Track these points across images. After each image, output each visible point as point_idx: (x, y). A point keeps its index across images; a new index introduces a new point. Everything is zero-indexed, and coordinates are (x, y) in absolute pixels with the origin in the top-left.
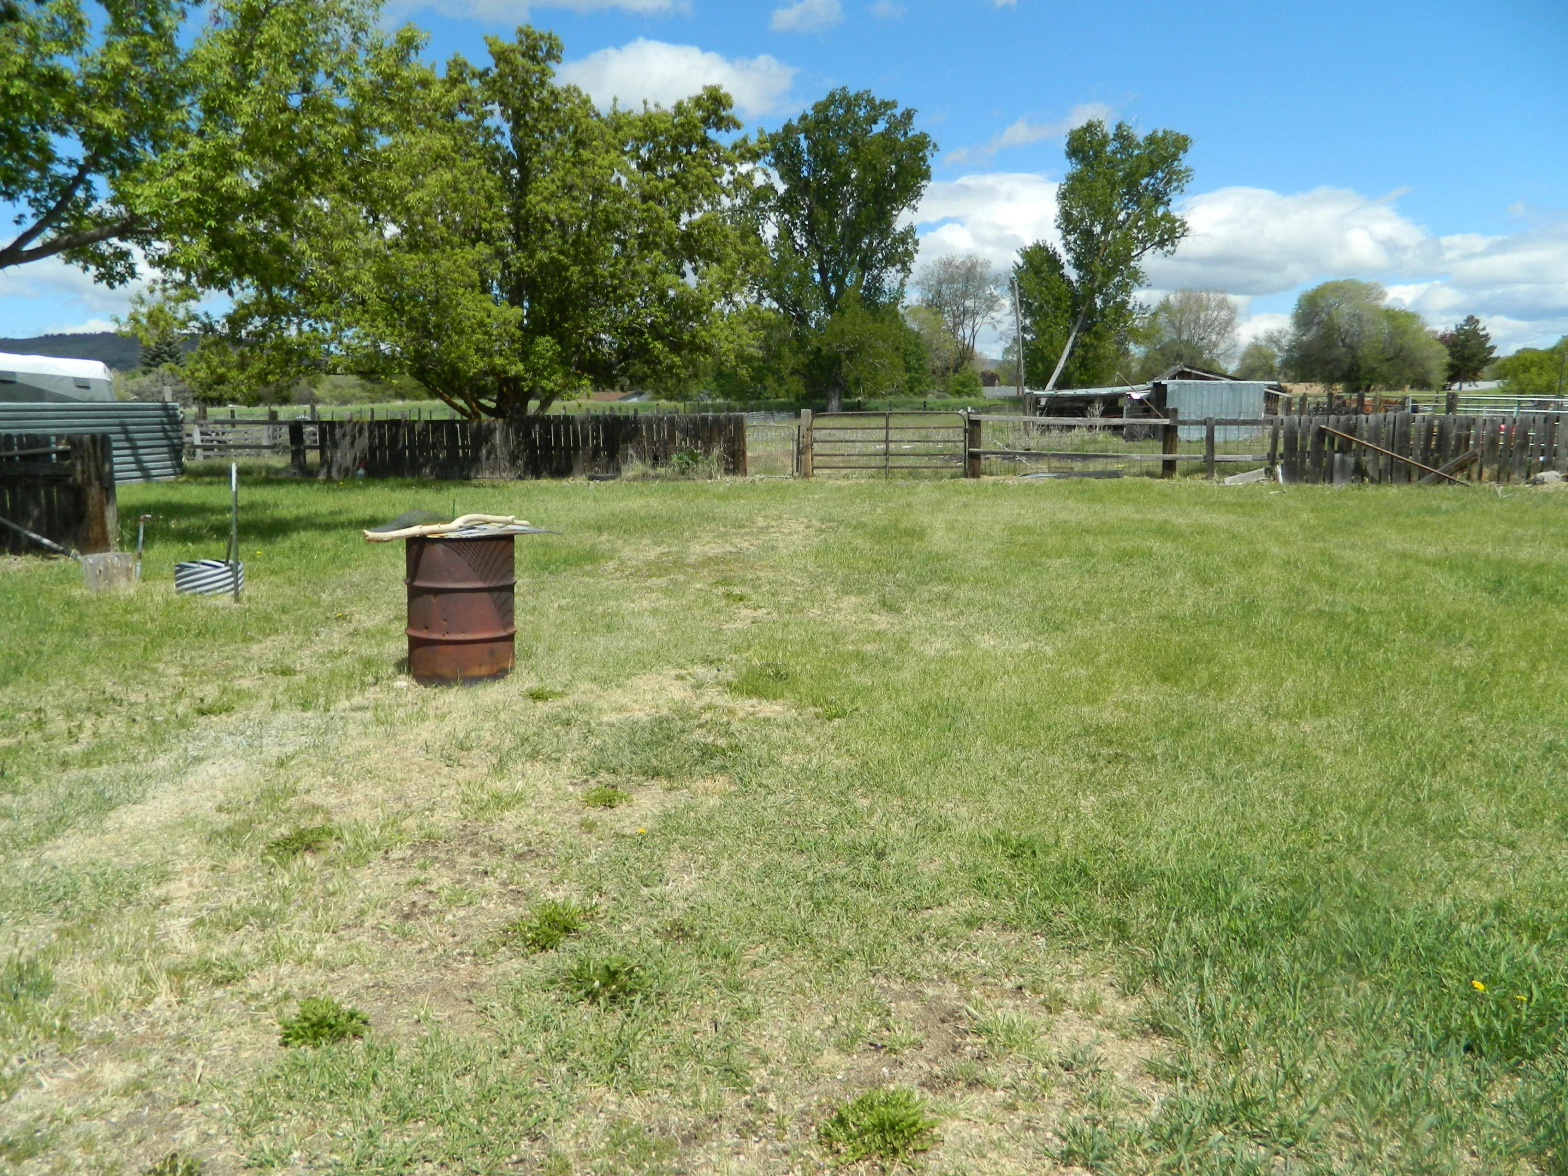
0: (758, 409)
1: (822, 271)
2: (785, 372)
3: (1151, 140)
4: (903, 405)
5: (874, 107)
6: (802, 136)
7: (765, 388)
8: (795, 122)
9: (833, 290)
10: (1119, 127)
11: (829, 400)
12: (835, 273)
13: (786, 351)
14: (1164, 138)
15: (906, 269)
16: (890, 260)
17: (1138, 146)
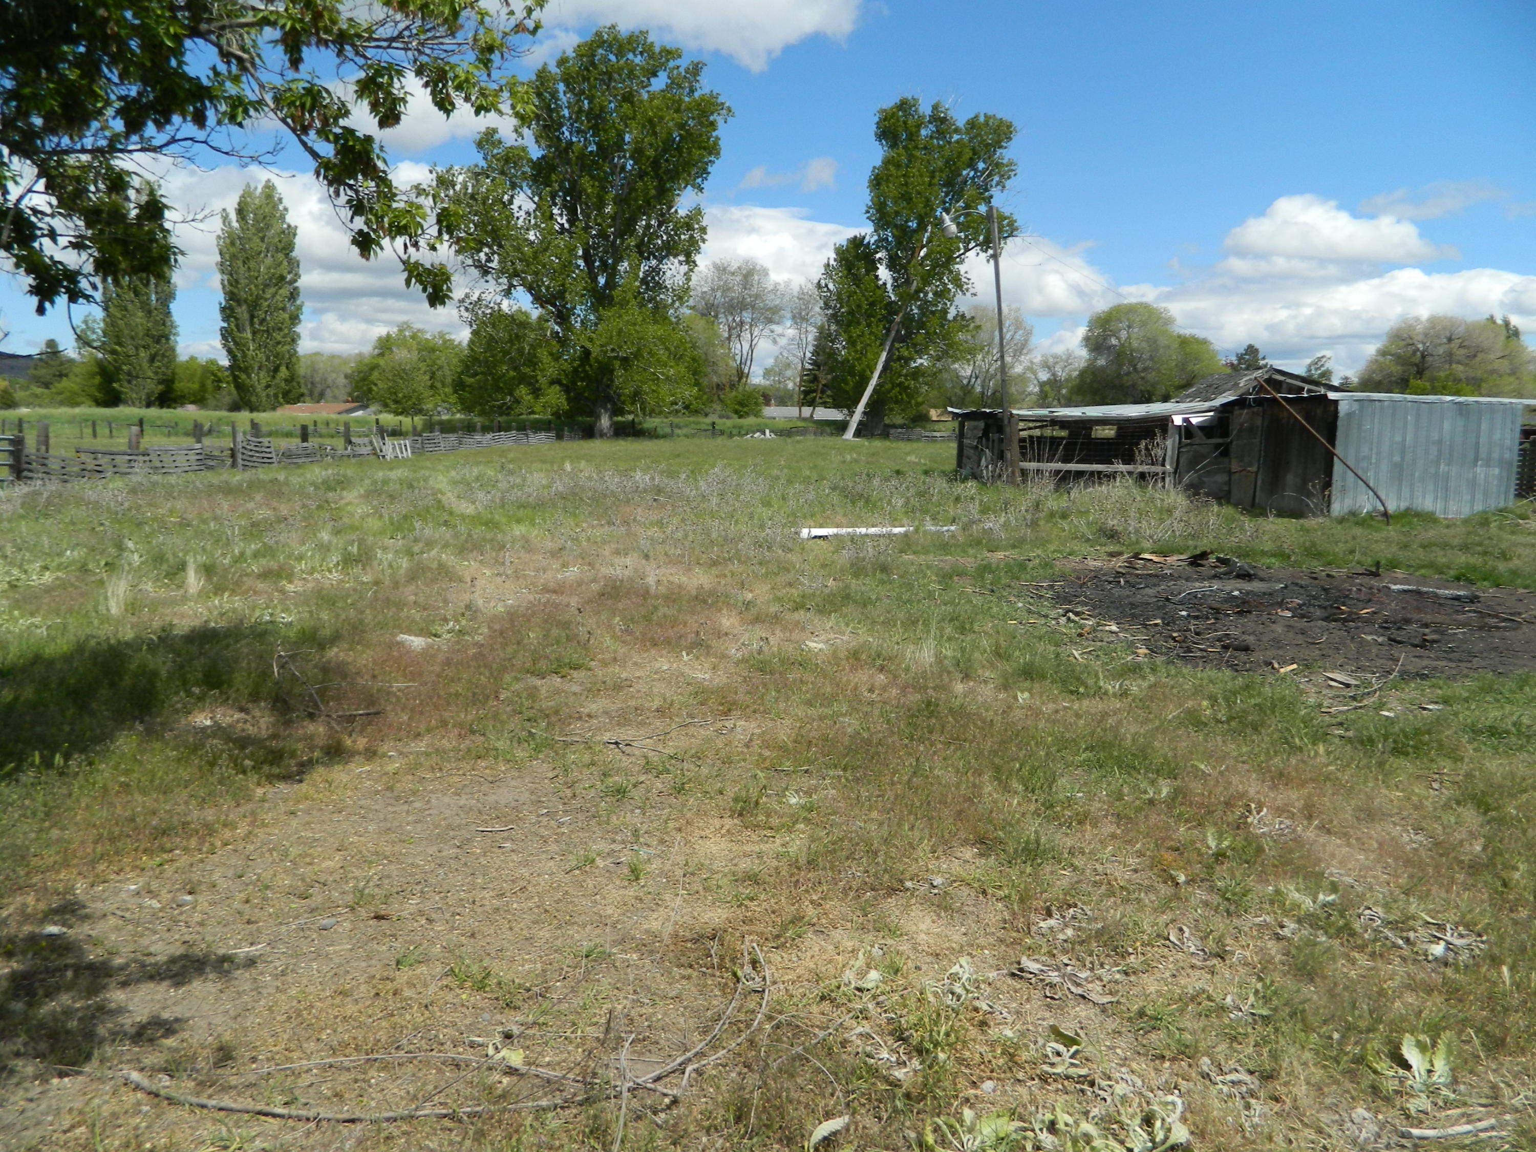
0: (508, 429)
1: (587, 257)
2: (543, 381)
3: (972, 124)
4: (686, 426)
5: (651, 56)
6: (561, 87)
7: (517, 401)
8: (554, 69)
9: (602, 280)
10: (935, 107)
11: (598, 417)
12: (604, 263)
13: (543, 355)
14: (986, 124)
15: (690, 262)
16: (670, 249)
17: (957, 131)
